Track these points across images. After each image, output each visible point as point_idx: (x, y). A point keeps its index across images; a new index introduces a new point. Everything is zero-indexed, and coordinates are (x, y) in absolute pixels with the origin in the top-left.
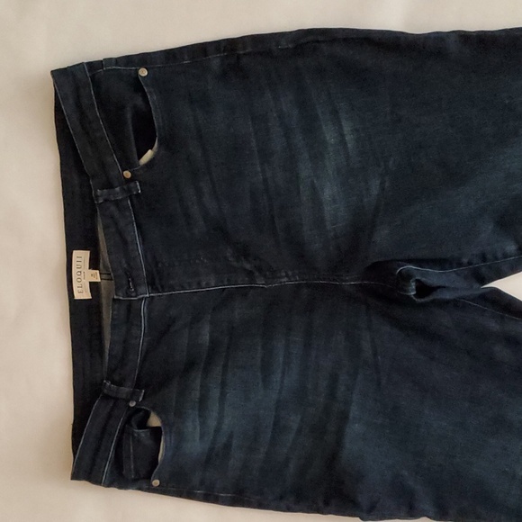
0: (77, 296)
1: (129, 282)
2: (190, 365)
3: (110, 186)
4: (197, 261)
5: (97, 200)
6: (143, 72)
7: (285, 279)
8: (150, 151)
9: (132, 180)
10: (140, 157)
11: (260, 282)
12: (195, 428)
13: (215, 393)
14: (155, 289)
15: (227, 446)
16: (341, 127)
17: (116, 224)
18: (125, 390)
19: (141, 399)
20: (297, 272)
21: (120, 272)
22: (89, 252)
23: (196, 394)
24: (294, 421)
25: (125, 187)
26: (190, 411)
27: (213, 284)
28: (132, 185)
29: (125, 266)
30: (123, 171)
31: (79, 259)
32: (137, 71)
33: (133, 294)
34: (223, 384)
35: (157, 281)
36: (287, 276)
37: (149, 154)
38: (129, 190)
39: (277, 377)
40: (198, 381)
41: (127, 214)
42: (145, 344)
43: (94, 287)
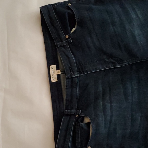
0: (53, 81)
1: (71, 72)
2: (97, 99)
3: (61, 41)
4: (94, 62)
5: (57, 47)
6: (70, 5)
7: (127, 63)
8: (74, 28)
9: (69, 38)
10: (71, 30)
11: (118, 65)
12: (103, 120)
13: (108, 106)
14: (80, 73)
15: (115, 129)
16: (136, 13)
17: (65, 53)
18: (74, 111)
19: (80, 113)
20: (130, 60)
21: (68, 68)
22: (55, 66)
23: (101, 108)
24: (138, 116)
25: (67, 41)
26: (100, 114)
27: (101, 68)
28: (69, 39)
29: (69, 66)
30: (65, 36)
31: (52, 68)
32: (68, 4)
33: (73, 75)
34: (111, 103)
35: (81, 70)
36: (127, 62)
37: (74, 29)
38: (68, 42)
39: (130, 98)
40: (101, 103)
41: (68, 50)
42: (79, 94)
43: (58, 76)
